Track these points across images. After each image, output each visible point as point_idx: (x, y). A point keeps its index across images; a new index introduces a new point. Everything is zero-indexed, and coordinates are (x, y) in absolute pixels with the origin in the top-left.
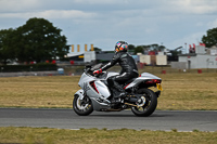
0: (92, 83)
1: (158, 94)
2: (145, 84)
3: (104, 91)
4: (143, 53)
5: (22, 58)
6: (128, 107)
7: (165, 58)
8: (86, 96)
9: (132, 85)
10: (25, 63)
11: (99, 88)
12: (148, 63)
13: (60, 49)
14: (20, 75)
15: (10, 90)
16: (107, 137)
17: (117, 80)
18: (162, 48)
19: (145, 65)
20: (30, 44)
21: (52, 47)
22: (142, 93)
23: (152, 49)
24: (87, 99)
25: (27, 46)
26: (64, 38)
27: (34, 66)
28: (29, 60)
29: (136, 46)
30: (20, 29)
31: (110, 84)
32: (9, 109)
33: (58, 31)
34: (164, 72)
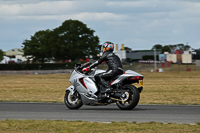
0: (81, 80)
1: (140, 89)
2: (129, 81)
3: (92, 87)
4: (170, 52)
5: (58, 56)
6: (113, 101)
7: (190, 56)
8: (76, 91)
9: (117, 81)
10: (61, 62)
11: (87, 84)
12: (175, 61)
13: (93, 49)
14: (57, 73)
15: (47, 86)
16: (136, 130)
17: (104, 77)
18: (188, 47)
19: (172, 63)
20: (66, 44)
21: (86, 47)
22: (126, 89)
23: (178, 48)
24: (77, 94)
25: (63, 46)
26: (97, 39)
27: (69, 64)
28: (64, 59)
29: (163, 45)
30: (56, 30)
31: (97, 80)
32: (46, 103)
33: (92, 32)
34: (189, 70)
